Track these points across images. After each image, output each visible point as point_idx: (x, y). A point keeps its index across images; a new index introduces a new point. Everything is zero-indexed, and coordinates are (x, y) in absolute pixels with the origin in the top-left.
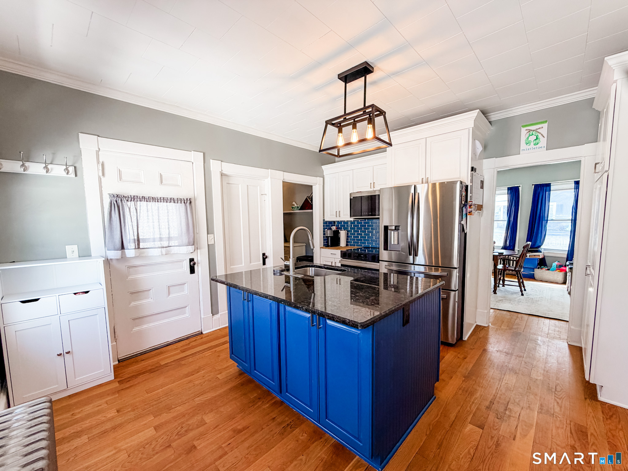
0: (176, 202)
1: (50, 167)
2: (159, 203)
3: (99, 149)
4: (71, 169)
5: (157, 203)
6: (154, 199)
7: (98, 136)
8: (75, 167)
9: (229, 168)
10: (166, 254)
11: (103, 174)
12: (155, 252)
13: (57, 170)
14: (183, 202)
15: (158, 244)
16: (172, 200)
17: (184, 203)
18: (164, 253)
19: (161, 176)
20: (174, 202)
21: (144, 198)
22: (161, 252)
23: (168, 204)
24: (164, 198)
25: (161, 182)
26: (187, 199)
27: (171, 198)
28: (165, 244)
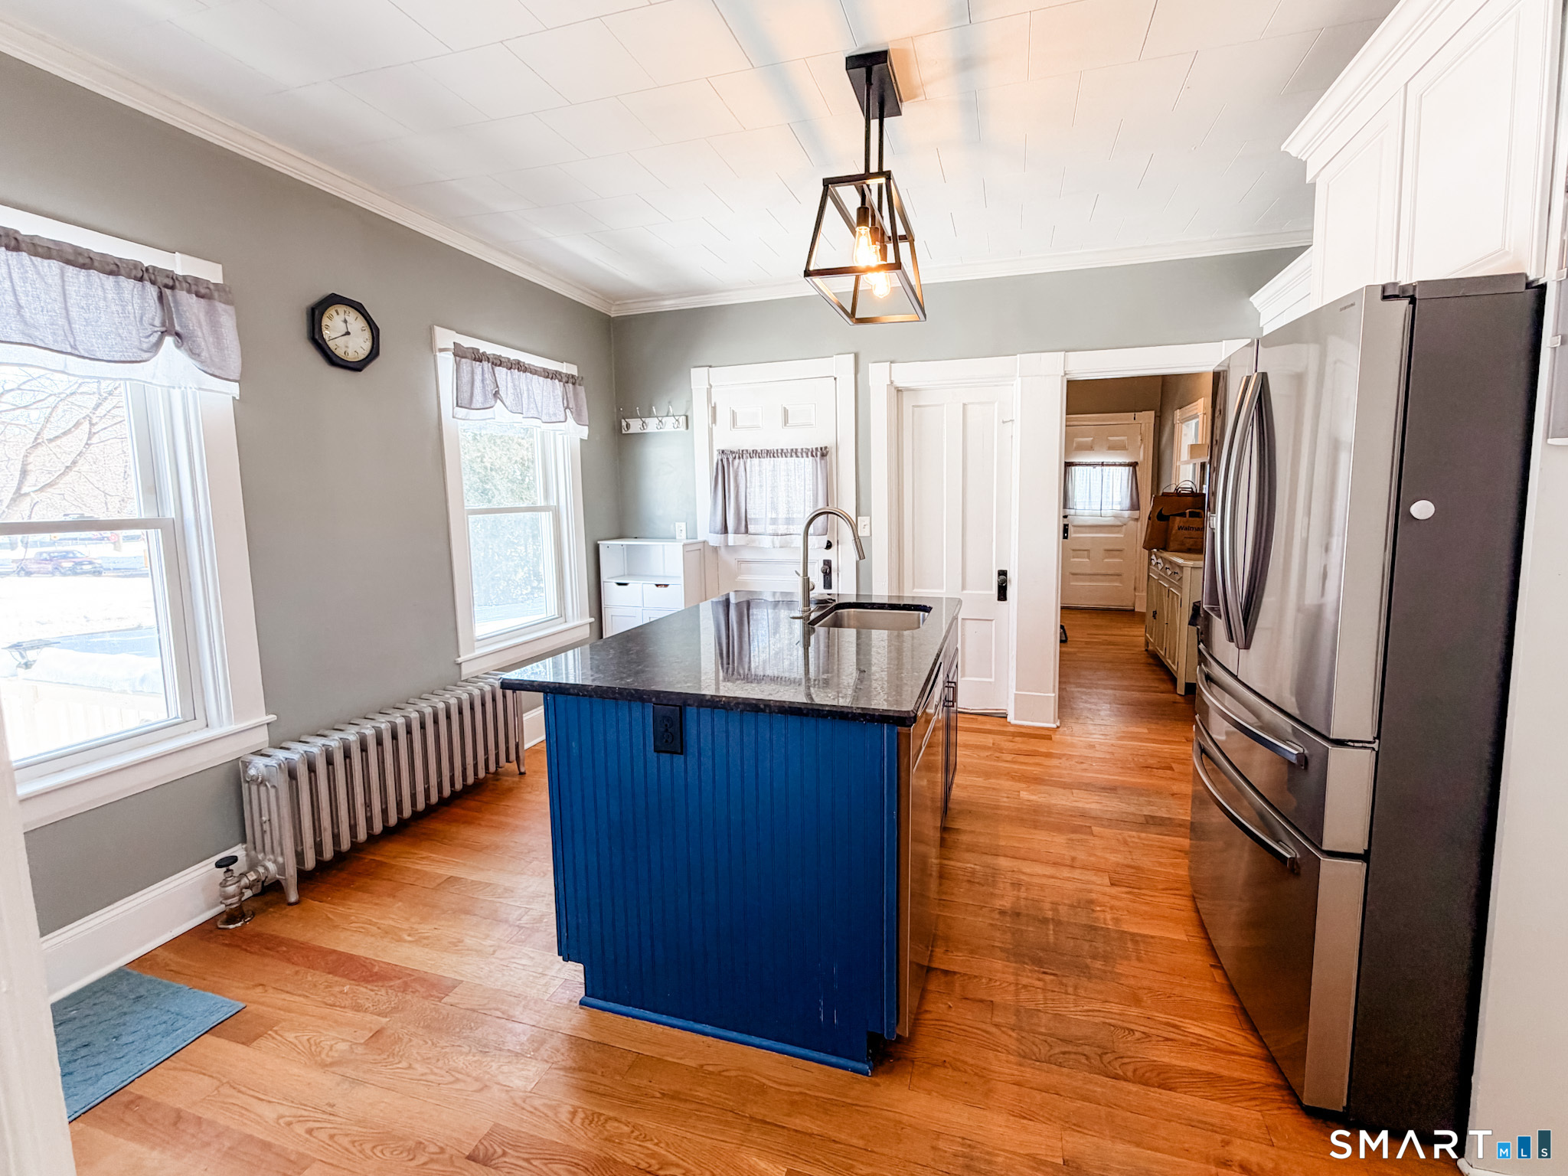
0: (799, 454)
1: (664, 420)
2: (776, 459)
3: (711, 386)
4: (682, 419)
5: (772, 459)
6: (769, 454)
7: (710, 367)
8: (687, 417)
9: (906, 374)
10: (781, 547)
11: (714, 421)
12: (766, 542)
13: (669, 422)
14: (810, 454)
15: (770, 529)
16: (794, 453)
17: (812, 456)
18: (777, 544)
19: (786, 411)
20: (797, 457)
21: (755, 452)
22: (773, 542)
23: (789, 459)
24: (782, 450)
25: (786, 422)
26: (817, 449)
27: (792, 450)
28: (782, 529)
